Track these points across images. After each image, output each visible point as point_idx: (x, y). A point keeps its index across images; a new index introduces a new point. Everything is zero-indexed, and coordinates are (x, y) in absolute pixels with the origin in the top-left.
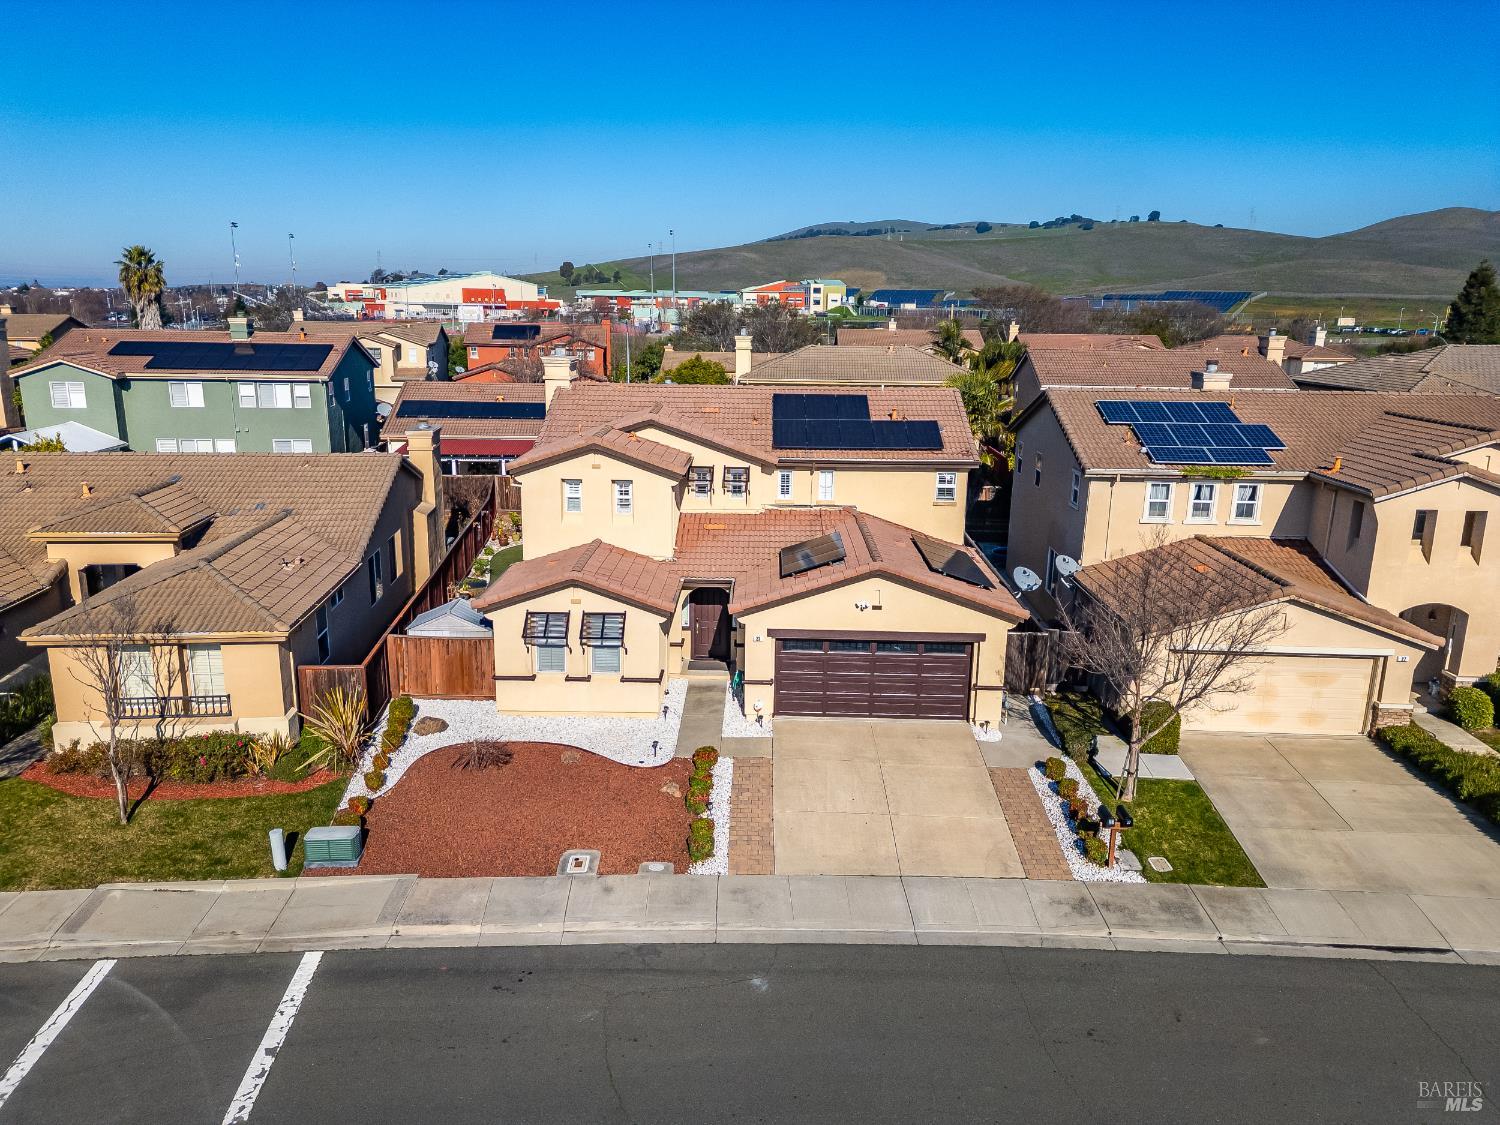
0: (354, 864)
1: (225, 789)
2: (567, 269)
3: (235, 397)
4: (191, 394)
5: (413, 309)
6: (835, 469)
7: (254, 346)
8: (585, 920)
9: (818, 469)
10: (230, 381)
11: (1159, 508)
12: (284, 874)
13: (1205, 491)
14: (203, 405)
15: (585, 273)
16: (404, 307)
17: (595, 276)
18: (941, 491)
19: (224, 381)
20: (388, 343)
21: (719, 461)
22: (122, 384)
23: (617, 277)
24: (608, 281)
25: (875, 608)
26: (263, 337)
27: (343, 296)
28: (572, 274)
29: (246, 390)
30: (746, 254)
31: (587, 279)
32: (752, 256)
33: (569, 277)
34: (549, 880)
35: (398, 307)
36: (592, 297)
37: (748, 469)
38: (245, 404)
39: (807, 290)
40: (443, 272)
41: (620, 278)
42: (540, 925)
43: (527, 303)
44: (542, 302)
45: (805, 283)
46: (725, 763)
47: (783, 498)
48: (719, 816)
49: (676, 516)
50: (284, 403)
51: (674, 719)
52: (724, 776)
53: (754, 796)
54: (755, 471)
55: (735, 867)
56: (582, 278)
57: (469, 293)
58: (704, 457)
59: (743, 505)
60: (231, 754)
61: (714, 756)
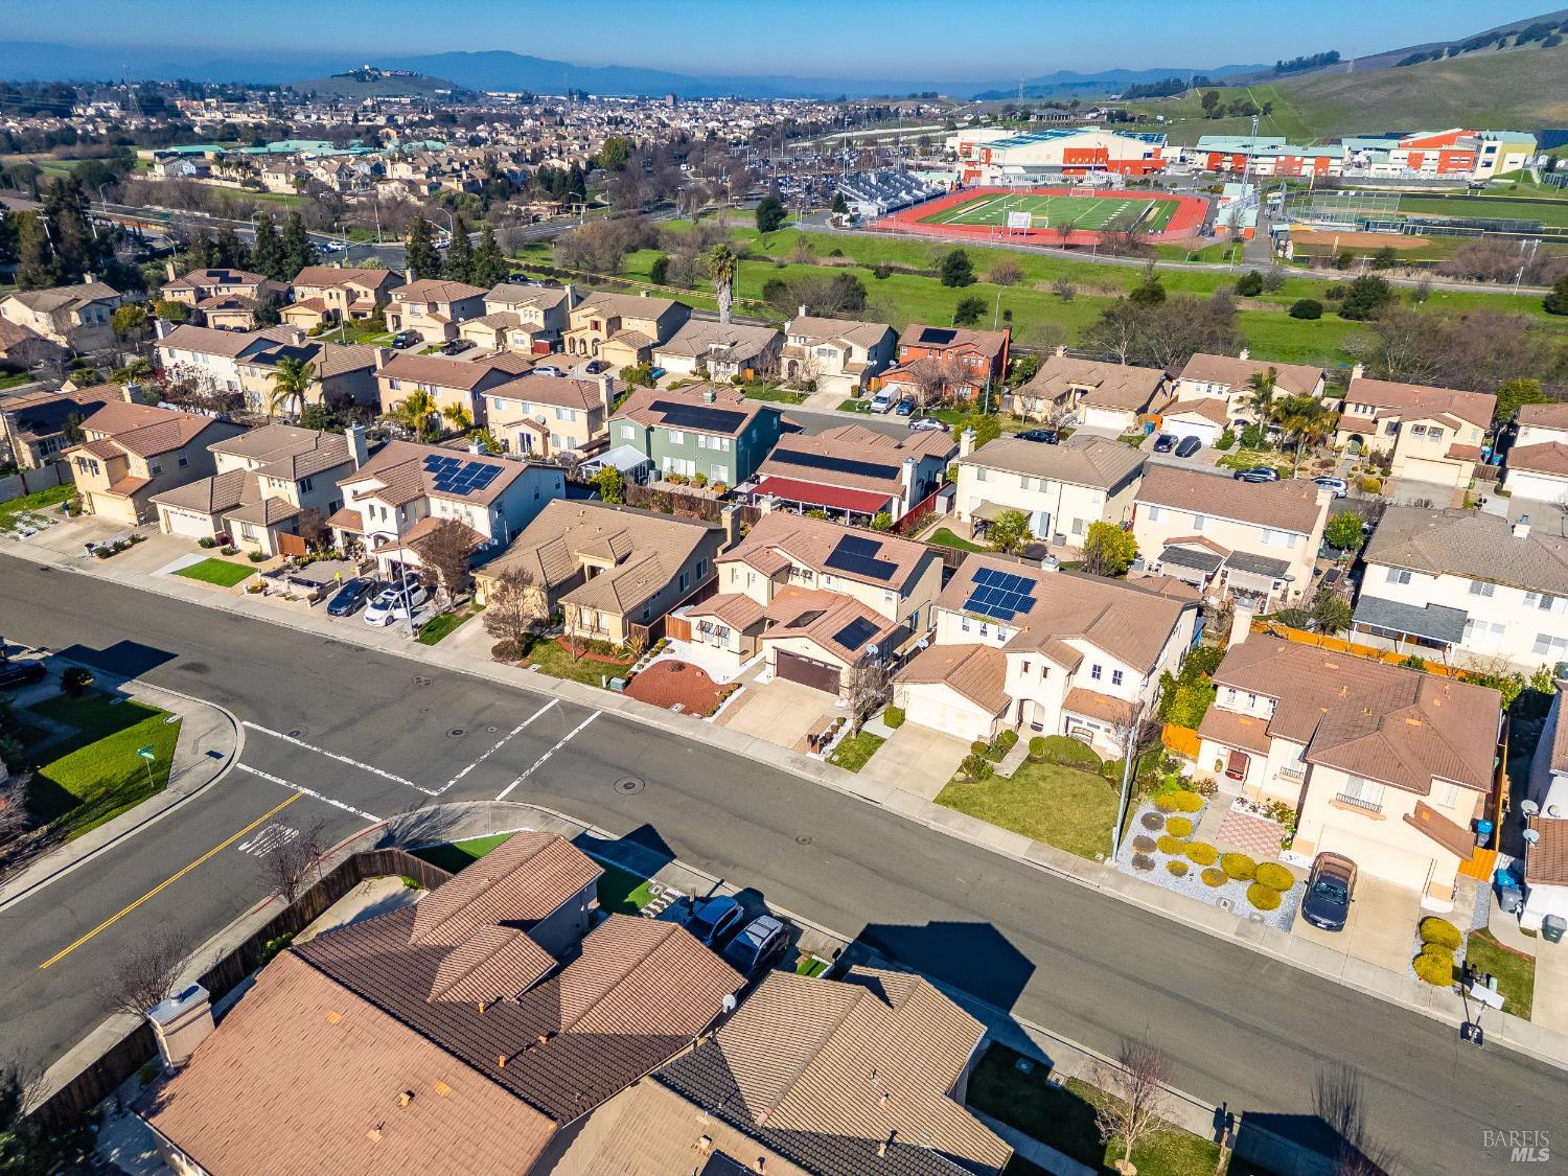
0: (622, 691)
1: (602, 658)
2: (1211, 100)
3: (697, 439)
4: (678, 435)
6: (846, 579)
8: (665, 723)
9: (840, 578)
12: (605, 689)
15: (1229, 104)
16: (1000, 173)
17: (1242, 107)
18: (887, 598)
19: (691, 433)
20: (841, 345)
21: (802, 567)
22: (650, 429)
23: (1268, 108)
24: (1256, 112)
25: (807, 648)
29: (702, 438)
31: (1231, 111)
34: (665, 710)
35: (995, 173)
37: (812, 571)
38: (702, 446)
39: (1479, 147)
41: (1270, 110)
42: (653, 721)
43: (1131, 163)
46: (743, 689)
47: (828, 586)
48: (724, 706)
49: (778, 586)
50: (718, 447)
51: (745, 669)
52: (737, 693)
53: (740, 702)
54: (815, 574)
55: (715, 721)
56: (1226, 110)
57: (1070, 154)
58: (796, 564)
59: (810, 585)
60: (607, 648)
61: (740, 686)
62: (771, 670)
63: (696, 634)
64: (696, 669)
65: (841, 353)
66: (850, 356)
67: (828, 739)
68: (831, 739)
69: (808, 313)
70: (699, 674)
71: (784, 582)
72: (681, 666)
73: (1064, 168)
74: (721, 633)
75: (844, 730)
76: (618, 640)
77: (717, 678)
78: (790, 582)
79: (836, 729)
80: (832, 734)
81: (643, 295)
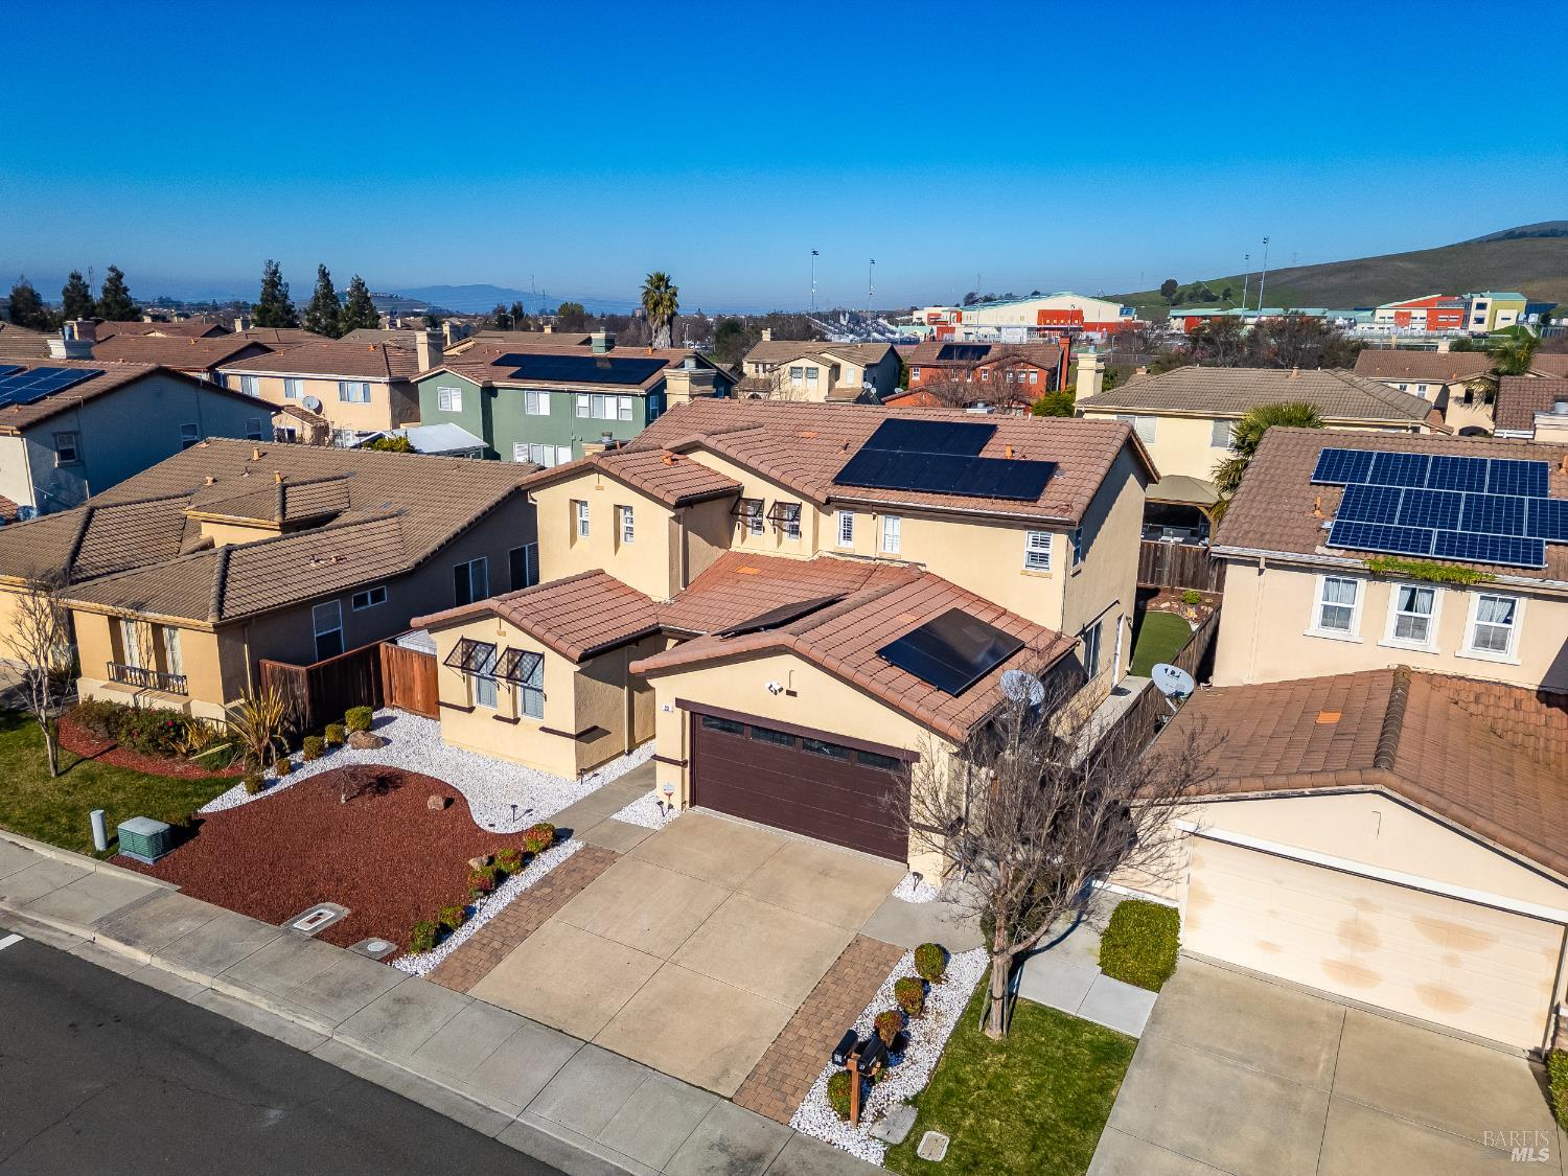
0: (149, 861)
1: (158, 764)
2: (1169, 287)
3: (574, 402)
4: (541, 403)
5: (982, 331)
6: (901, 515)
7: (611, 360)
8: (234, 982)
9: (882, 513)
10: (570, 392)
11: (1336, 616)
12: (98, 856)
13: (1422, 599)
14: (548, 413)
15: (1188, 292)
16: (972, 330)
17: (1201, 294)
18: (1033, 556)
19: (564, 391)
20: (825, 362)
21: (770, 494)
22: (489, 392)
23: (1227, 294)
24: (1215, 299)
25: (789, 693)
26: (622, 352)
27: (925, 320)
28: (1175, 292)
29: (583, 401)
30: (1401, 264)
31: (1191, 298)
32: (1409, 265)
33: (1172, 294)
34: (267, 929)
35: (968, 330)
36: (1183, 317)
37: (800, 505)
38: (584, 415)
39: (1468, 305)
40: (1036, 293)
41: (1230, 295)
42: (194, 973)
43: (1108, 325)
44: (1128, 324)
45: (1467, 296)
46: (570, 847)
47: (846, 546)
48: (491, 908)
49: (704, 553)
50: (611, 414)
51: (592, 785)
52: (548, 862)
53: (551, 895)
54: (808, 509)
55: (438, 971)
56: (1185, 296)
57: (1044, 315)
58: (754, 488)
59: (797, 549)
60: (172, 731)
61: (560, 836)
62: (672, 781)
63: (451, 683)
64: (437, 786)
65: (824, 371)
66: (837, 378)
67: (889, 1046)
68: (901, 1042)
69: (774, 337)
70: (435, 802)
71: (721, 539)
72: (386, 781)
73: (1039, 330)
74: (520, 670)
75: (949, 1000)
76: (209, 707)
77: (492, 816)
78: (737, 545)
79: (914, 996)
80: (902, 1017)
81: (548, 330)
